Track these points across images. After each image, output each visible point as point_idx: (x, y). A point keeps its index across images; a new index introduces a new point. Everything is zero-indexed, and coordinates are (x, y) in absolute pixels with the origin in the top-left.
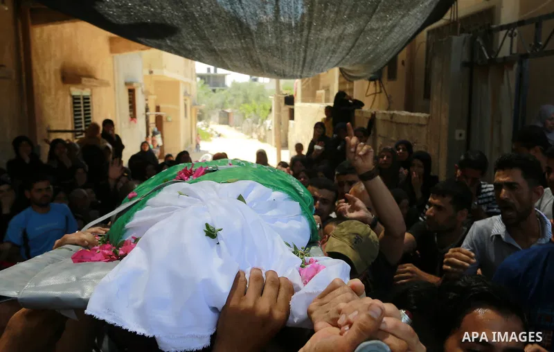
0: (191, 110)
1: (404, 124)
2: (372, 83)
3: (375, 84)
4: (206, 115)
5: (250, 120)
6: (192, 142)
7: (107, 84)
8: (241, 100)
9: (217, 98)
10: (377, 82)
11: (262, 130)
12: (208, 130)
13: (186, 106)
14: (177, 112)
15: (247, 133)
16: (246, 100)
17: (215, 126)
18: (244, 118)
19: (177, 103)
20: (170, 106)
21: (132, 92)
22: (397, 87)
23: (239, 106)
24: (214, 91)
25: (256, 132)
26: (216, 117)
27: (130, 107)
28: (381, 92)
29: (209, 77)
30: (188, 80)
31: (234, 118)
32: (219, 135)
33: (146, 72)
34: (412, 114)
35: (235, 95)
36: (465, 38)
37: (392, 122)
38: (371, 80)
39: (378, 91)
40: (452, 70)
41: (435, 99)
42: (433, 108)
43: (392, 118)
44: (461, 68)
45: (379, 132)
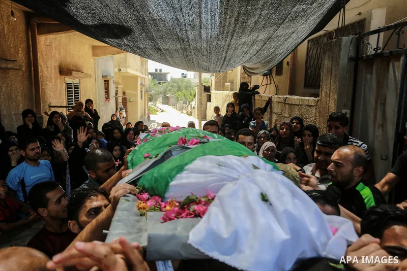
0: (145, 95)
1: (296, 105)
2: (265, 77)
3: (267, 78)
4: (154, 98)
5: (181, 102)
6: (145, 115)
7: (90, 76)
8: (176, 89)
9: (161, 88)
10: (268, 76)
11: (189, 108)
12: (155, 108)
13: (141, 91)
14: (136, 96)
15: (180, 110)
16: (179, 89)
17: (160, 105)
18: (178, 101)
19: (136, 90)
20: (131, 92)
21: (107, 82)
22: (284, 80)
23: (175, 93)
24: (159, 83)
25: (185, 109)
26: (160, 99)
27: (106, 92)
28: (271, 84)
29: (156, 74)
30: (144, 76)
31: (172, 101)
32: (162, 111)
33: (116, 70)
34: (303, 98)
35: (172, 86)
36: (353, 38)
38: (265, 75)
39: (269, 83)
40: (341, 63)
41: (324, 87)
42: (323, 93)
43: (285, 101)
44: (348, 62)
45: (274, 111)
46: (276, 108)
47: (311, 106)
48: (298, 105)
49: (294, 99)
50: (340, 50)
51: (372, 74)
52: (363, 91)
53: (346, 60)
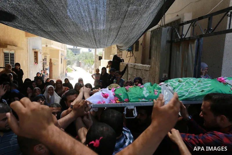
0: (64, 62)
1: (139, 69)
2: (129, 52)
3: (130, 52)
4: (72, 63)
5: (87, 65)
6: (64, 73)
7: (22, 49)
8: (84, 58)
9: (76, 57)
10: (131, 52)
11: (91, 69)
12: (71, 69)
13: (61, 59)
14: (58, 61)
15: (86, 70)
16: (86, 58)
17: (74, 66)
18: (85, 64)
19: (58, 58)
20: (55, 59)
21: (36, 53)
22: (138, 54)
23: (84, 60)
24: (76, 55)
25: (89, 70)
26: (75, 64)
27: (35, 59)
28: (132, 56)
29: (74, 49)
30: (63, 50)
31: (82, 64)
32: (76, 71)
33: (44, 46)
34: (143, 65)
35: (82, 56)
36: (169, 28)
37: (134, 68)
38: (129, 51)
39: (131, 55)
40: (162, 44)
41: (153, 59)
42: (153, 63)
43: (134, 67)
44: (166, 43)
45: (129, 72)
46: (130, 71)
47: (147, 71)
48: (140, 70)
49: (139, 66)
50: (161, 35)
51: (179, 51)
52: (175, 62)
53: (165, 42)
